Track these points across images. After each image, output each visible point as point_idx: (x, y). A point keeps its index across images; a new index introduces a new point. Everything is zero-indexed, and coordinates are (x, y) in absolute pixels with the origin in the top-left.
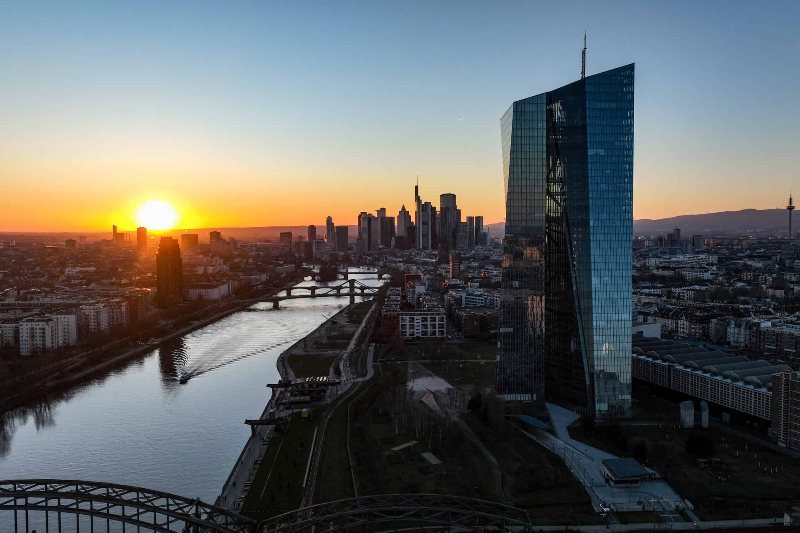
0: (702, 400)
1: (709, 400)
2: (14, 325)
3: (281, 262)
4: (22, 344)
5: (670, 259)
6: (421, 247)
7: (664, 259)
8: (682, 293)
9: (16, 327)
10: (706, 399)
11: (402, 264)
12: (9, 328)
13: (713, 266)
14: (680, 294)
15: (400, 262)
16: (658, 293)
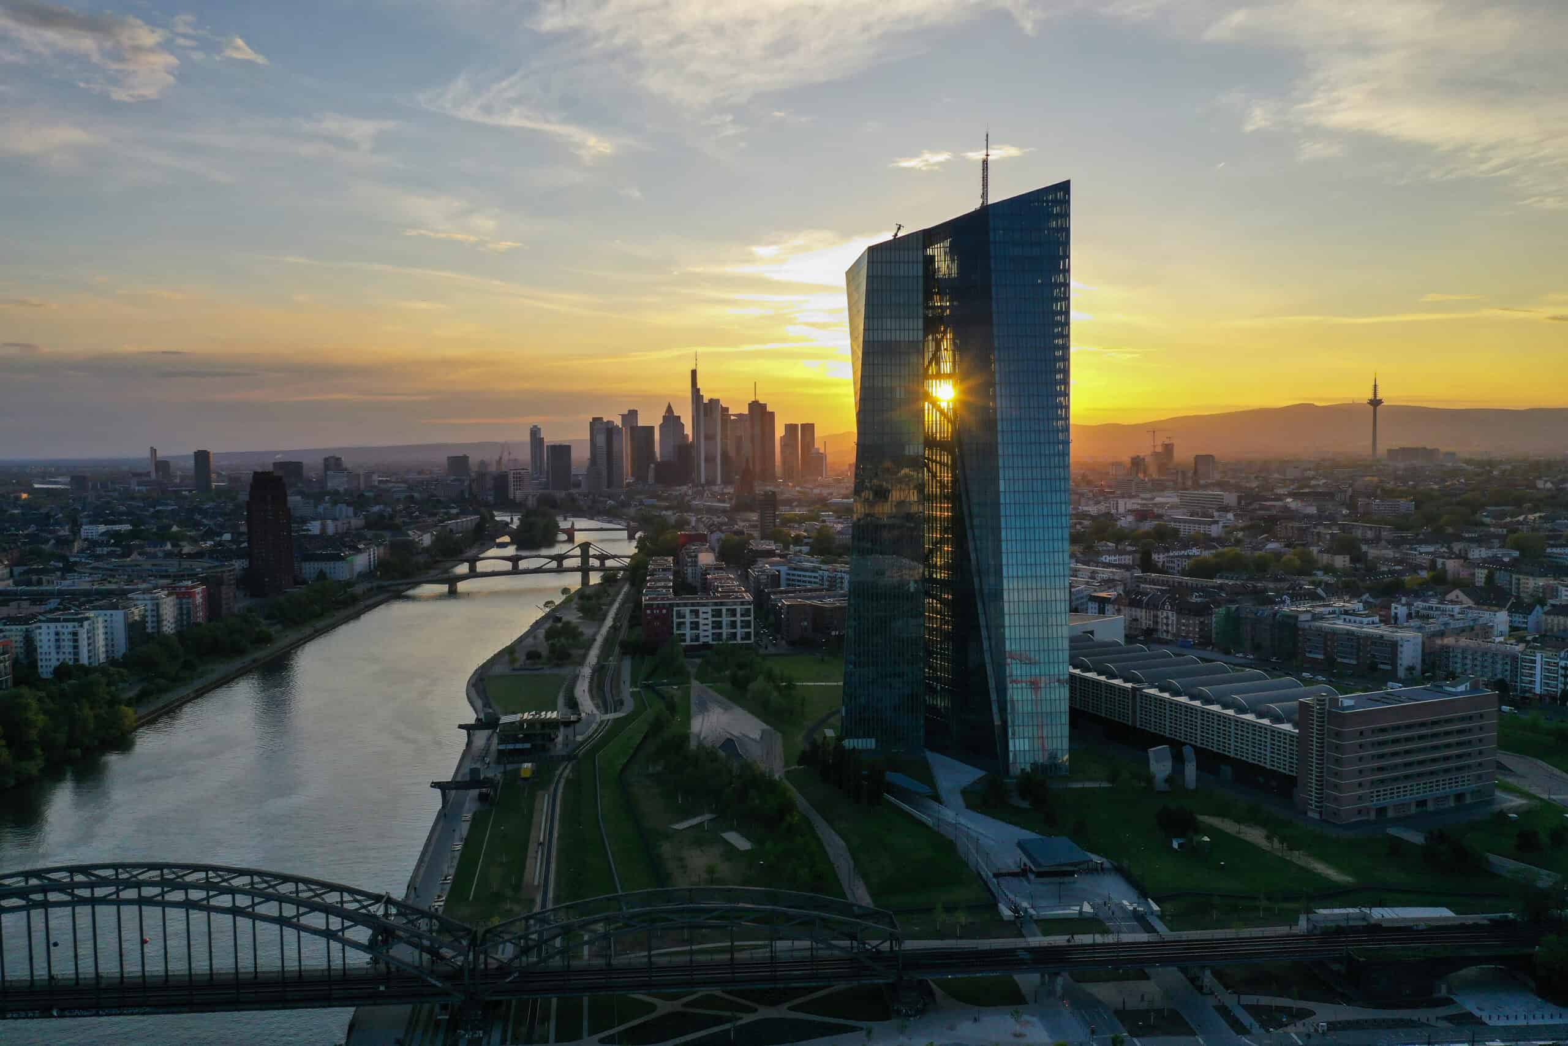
0: (1185, 744)
1: (1199, 745)
2: (24, 627)
3: (454, 511)
4: (41, 660)
5: (1153, 499)
6: (703, 480)
7: (1143, 499)
8: (1168, 562)
9: (27, 630)
10: (1193, 743)
11: (669, 513)
12: (15, 633)
13: (1228, 511)
14: (1166, 564)
15: (667, 508)
16: (1127, 562)
